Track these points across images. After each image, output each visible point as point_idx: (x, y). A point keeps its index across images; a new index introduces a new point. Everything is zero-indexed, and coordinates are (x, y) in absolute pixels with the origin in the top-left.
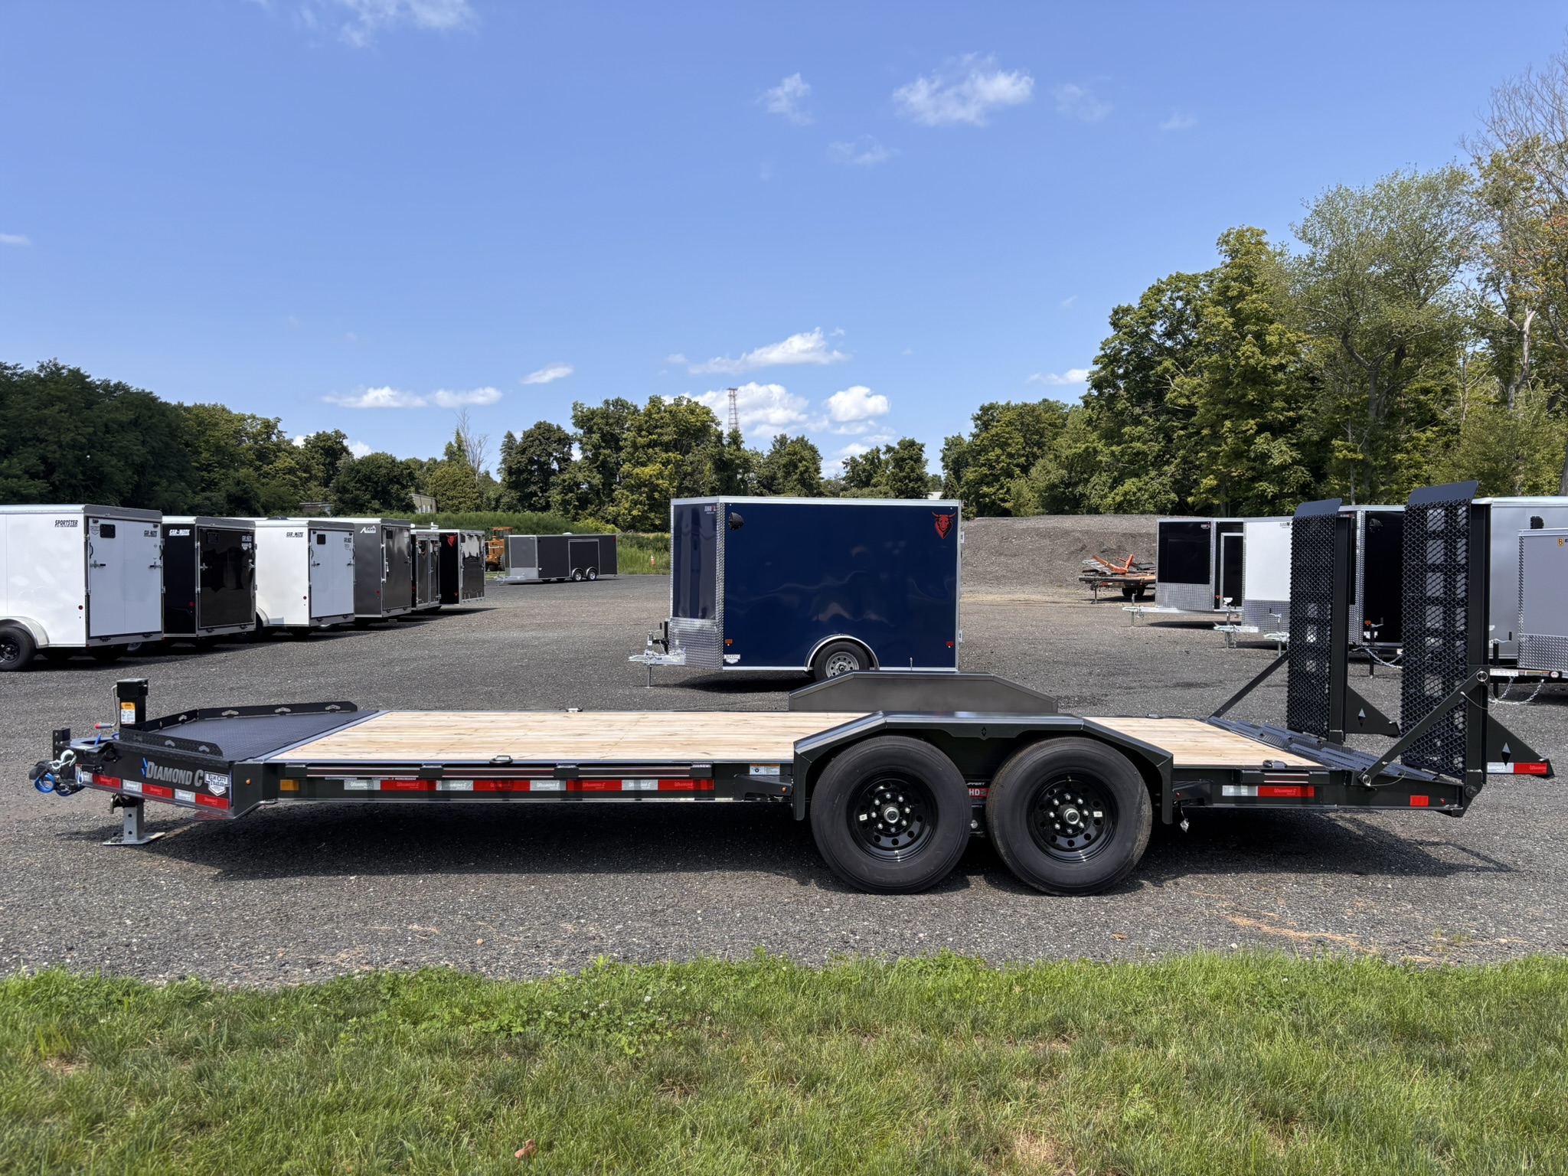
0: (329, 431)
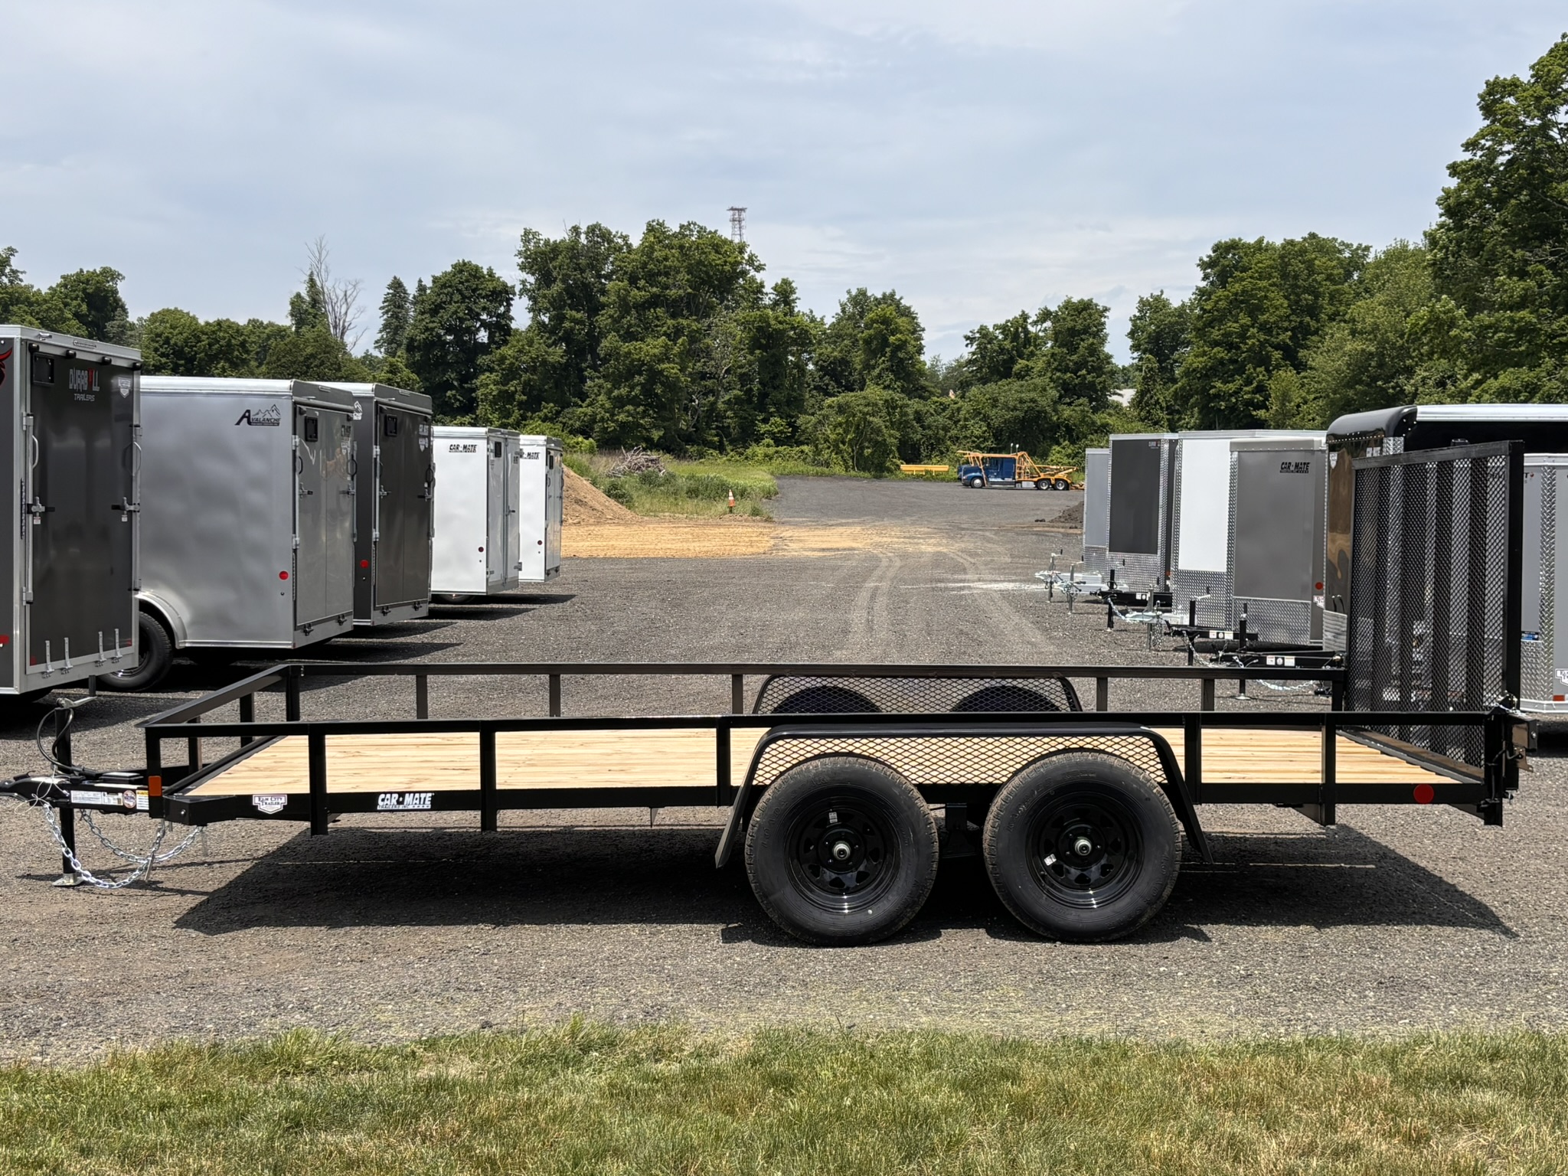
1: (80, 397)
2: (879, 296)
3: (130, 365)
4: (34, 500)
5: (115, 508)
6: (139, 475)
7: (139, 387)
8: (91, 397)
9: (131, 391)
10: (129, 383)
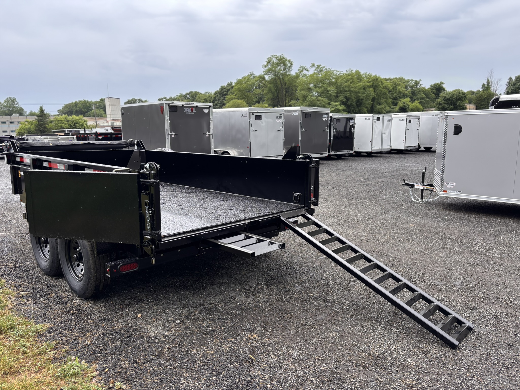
0: (439, 83)
1: (188, 113)
3: (208, 107)
4: (171, 132)
5: (204, 134)
6: (212, 127)
7: (212, 111)
8: (192, 113)
9: (209, 112)
10: (208, 110)
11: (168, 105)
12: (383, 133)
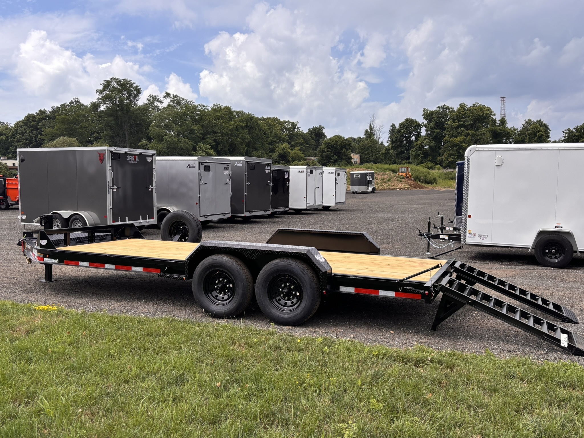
0: (318, 126)
1: (130, 162)
2: (535, 121)
3: (151, 154)
4: (113, 186)
5: (146, 188)
6: (155, 180)
7: (155, 159)
8: (135, 162)
9: (152, 160)
10: (151, 159)
11: (111, 152)
12: (316, 188)
